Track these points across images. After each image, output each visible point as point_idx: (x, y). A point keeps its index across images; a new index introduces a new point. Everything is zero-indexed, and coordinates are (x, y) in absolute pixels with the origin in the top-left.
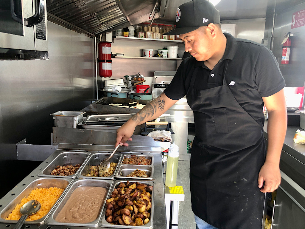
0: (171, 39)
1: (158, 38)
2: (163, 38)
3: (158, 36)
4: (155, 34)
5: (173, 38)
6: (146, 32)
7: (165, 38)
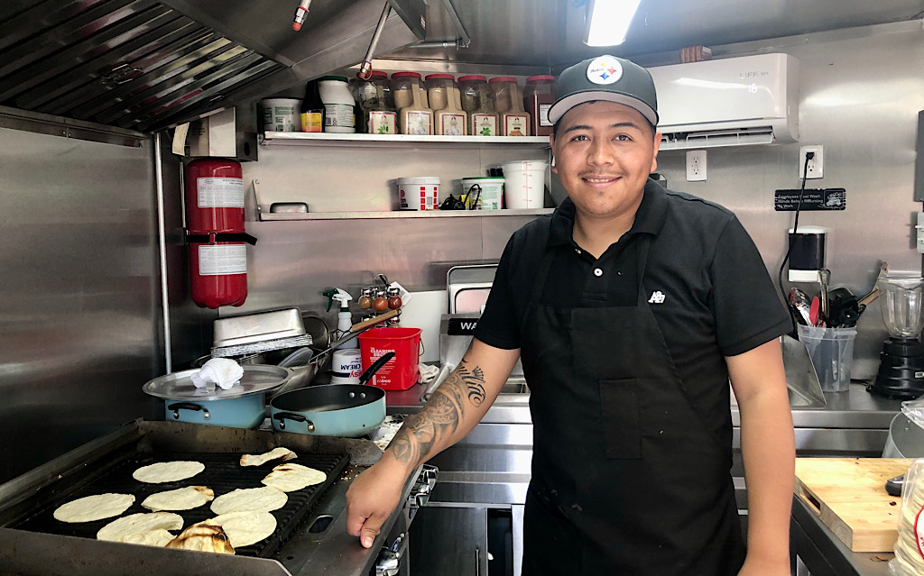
0: (513, 134)
1: (454, 130)
2: (478, 131)
3: (455, 124)
4: (441, 115)
5: (523, 130)
6: (401, 109)
7: (485, 130)
